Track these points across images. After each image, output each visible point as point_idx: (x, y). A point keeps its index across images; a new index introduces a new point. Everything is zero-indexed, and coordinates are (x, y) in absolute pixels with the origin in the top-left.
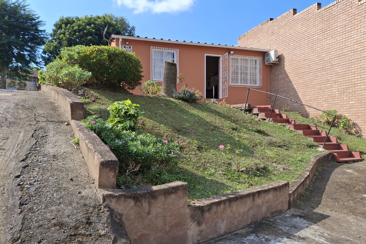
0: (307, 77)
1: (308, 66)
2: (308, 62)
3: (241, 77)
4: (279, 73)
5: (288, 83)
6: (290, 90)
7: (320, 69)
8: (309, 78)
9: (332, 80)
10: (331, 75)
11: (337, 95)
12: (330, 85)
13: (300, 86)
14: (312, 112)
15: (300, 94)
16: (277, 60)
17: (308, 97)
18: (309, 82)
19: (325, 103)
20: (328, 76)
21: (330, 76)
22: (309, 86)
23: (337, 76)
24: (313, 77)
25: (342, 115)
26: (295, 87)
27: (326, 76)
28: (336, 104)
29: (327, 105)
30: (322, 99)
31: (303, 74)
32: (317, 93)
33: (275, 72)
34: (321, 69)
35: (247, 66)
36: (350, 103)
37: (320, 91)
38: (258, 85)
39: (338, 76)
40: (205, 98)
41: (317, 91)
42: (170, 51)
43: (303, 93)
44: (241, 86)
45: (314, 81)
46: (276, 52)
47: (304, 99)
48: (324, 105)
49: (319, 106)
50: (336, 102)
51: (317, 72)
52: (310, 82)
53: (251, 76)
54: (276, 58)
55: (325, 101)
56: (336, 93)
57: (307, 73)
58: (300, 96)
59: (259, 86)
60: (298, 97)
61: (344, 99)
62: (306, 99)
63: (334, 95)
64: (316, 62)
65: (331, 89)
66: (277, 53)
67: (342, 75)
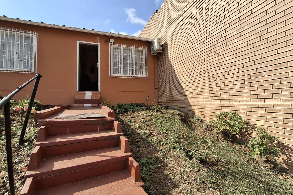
0: (190, 63)
1: (192, 49)
2: (192, 44)
3: (125, 67)
4: (164, 62)
5: (172, 72)
6: (174, 80)
7: (207, 50)
8: (193, 65)
9: (226, 63)
10: (225, 56)
11: (237, 86)
12: (223, 71)
13: (184, 75)
14: (198, 110)
15: (185, 85)
16: (161, 48)
17: (193, 88)
18: (193, 70)
19: (216, 98)
20: (220, 57)
21: (222, 57)
22: (193, 75)
23: (235, 56)
24: (198, 63)
25: (249, 122)
26: (178, 77)
27: (217, 59)
28: (235, 101)
29: (219, 101)
30: (211, 92)
31: (186, 60)
32: (204, 84)
33: (161, 62)
34: (209, 49)
35: (132, 56)
36: (267, 101)
37: (208, 80)
38: (144, 76)
39: (238, 55)
40: (77, 90)
41: (204, 81)
42: (27, 34)
43: (187, 84)
44: (125, 76)
45: (200, 67)
46: (159, 40)
47: (189, 92)
48: (215, 101)
49: (207, 101)
50: (236, 97)
51: (203, 55)
52: (195, 69)
53: (137, 67)
54: (159, 47)
55: (216, 95)
56: (235, 83)
57: (191, 58)
58: (184, 87)
59: (146, 77)
60: (181, 88)
61: (253, 93)
62: (191, 91)
63: (231, 87)
64: (201, 41)
65: (226, 77)
66: (161, 42)
67: (246, 52)
